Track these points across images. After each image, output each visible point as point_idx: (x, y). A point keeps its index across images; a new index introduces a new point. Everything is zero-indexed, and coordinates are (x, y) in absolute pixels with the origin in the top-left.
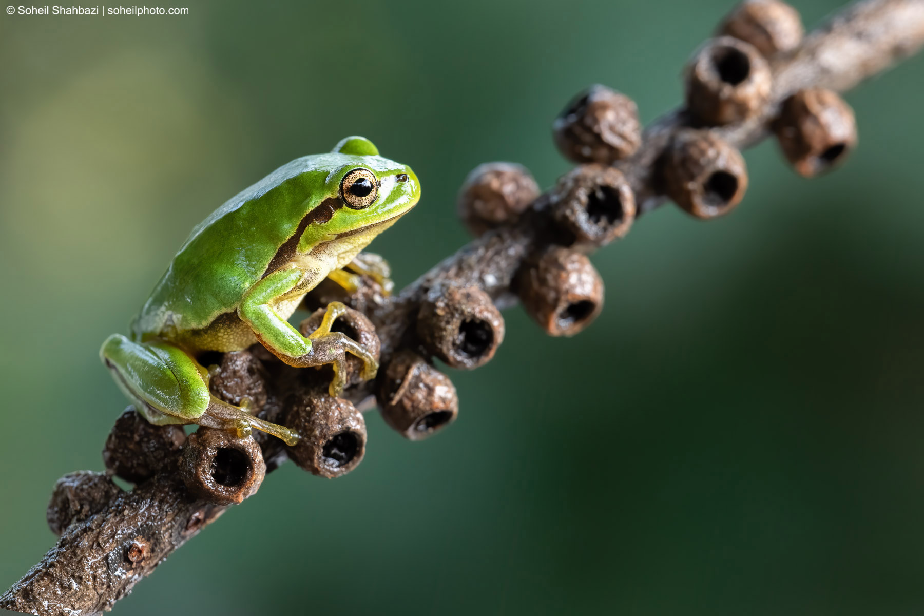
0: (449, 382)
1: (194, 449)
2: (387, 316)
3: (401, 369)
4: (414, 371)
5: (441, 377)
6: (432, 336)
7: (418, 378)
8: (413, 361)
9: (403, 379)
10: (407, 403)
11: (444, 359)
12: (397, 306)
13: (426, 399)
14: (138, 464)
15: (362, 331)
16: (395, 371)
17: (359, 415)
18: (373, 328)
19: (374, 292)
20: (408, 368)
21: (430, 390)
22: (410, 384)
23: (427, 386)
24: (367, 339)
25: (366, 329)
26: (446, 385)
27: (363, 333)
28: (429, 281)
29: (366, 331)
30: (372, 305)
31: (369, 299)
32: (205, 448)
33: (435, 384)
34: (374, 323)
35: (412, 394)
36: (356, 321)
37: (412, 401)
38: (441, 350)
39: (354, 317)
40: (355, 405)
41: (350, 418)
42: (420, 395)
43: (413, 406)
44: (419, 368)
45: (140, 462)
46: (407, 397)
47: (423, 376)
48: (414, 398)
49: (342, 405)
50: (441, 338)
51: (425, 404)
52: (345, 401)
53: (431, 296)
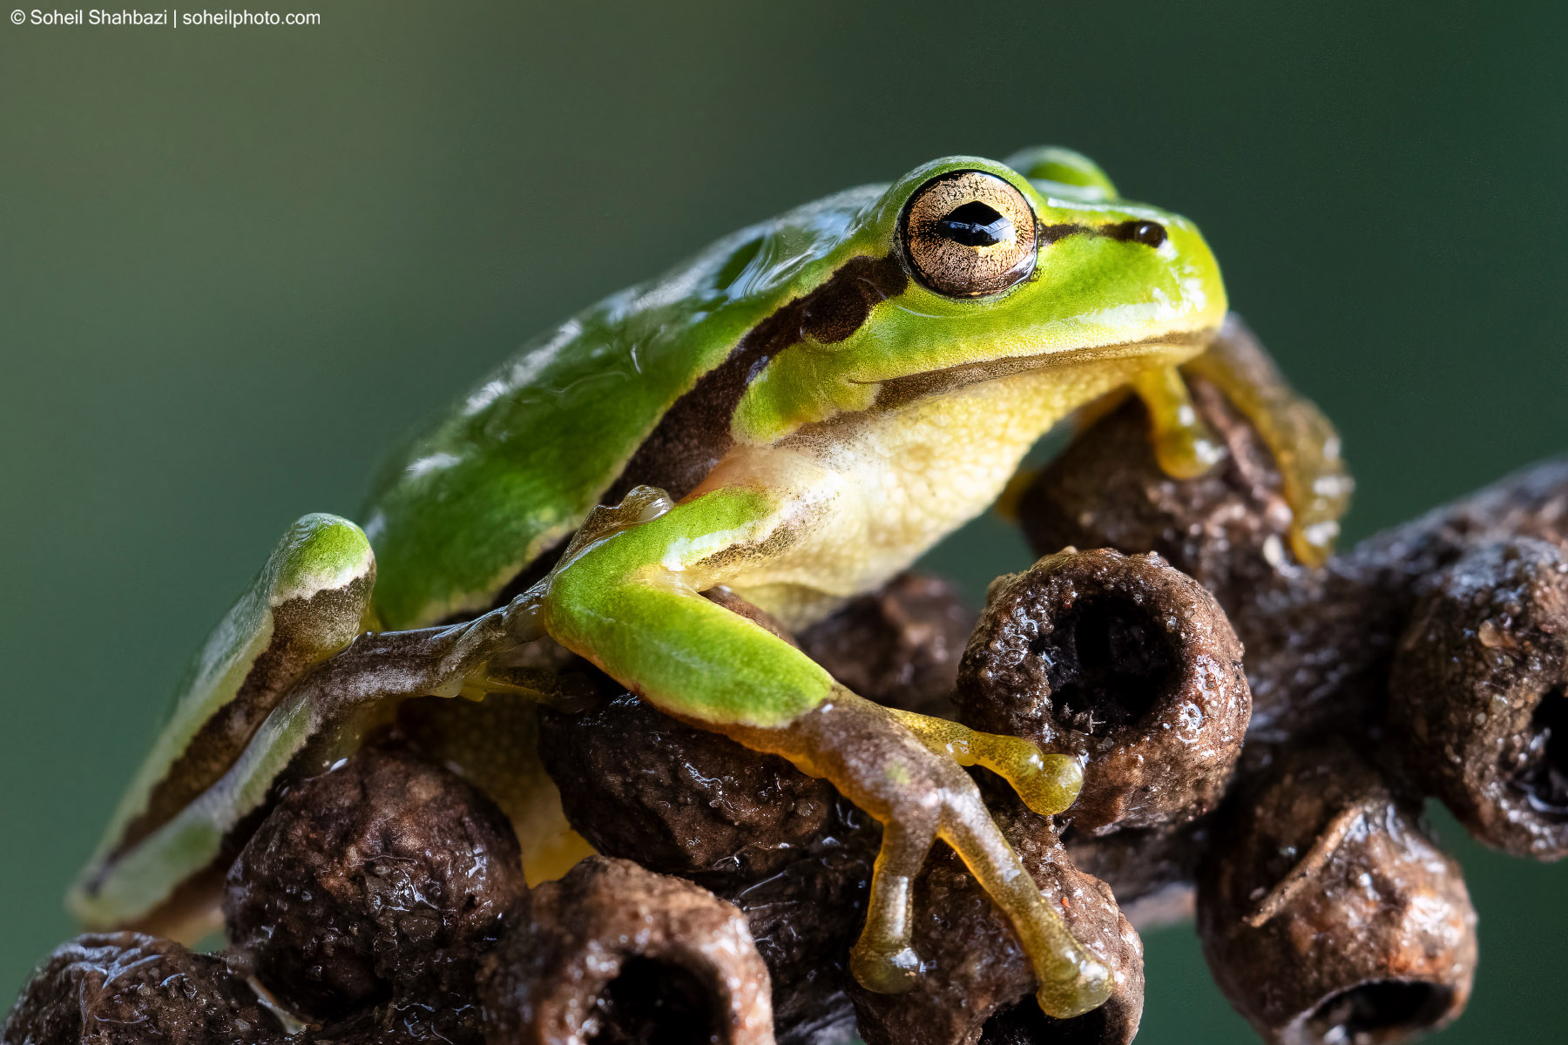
0: (1459, 888)
1: (544, 938)
2: (1294, 618)
3: (1305, 808)
4: (1350, 826)
5: (1437, 867)
6: (1437, 720)
7: (1357, 853)
8: (1355, 794)
9: (1307, 847)
10: (1305, 934)
11: (1464, 808)
12: (1336, 587)
13: (1372, 935)
14: (339, 947)
15: (1200, 652)
16: (1282, 811)
17: (1132, 939)
18: (1239, 651)
19: (1267, 529)
20: (1332, 812)
21: (1393, 904)
22: (1326, 867)
23: (1381, 885)
24: (1210, 683)
25: (1216, 649)
26: (1449, 896)
27: (1202, 659)
28: (1463, 526)
29: (1213, 657)
30: (1252, 571)
31: (1245, 548)
32: (580, 944)
33: (1413, 887)
34: (1244, 633)
35: (1327, 904)
36: (1187, 614)
37: (1321, 925)
38: (1459, 770)
39: (1183, 598)
40: (1122, 901)
41: (1099, 944)
42: (1355, 913)
43: (1319, 945)
44: (1367, 819)
45: (348, 941)
46: (1308, 913)
47: (1378, 850)
48: (1332, 919)
49: (1079, 893)
50: (1468, 733)
51: (1363, 946)
52: (1092, 879)
53: (1464, 581)
